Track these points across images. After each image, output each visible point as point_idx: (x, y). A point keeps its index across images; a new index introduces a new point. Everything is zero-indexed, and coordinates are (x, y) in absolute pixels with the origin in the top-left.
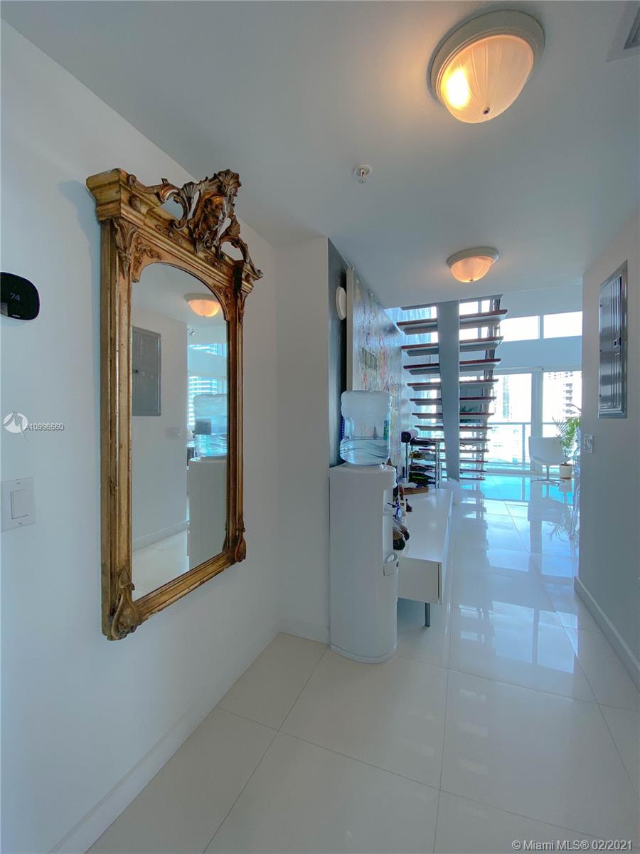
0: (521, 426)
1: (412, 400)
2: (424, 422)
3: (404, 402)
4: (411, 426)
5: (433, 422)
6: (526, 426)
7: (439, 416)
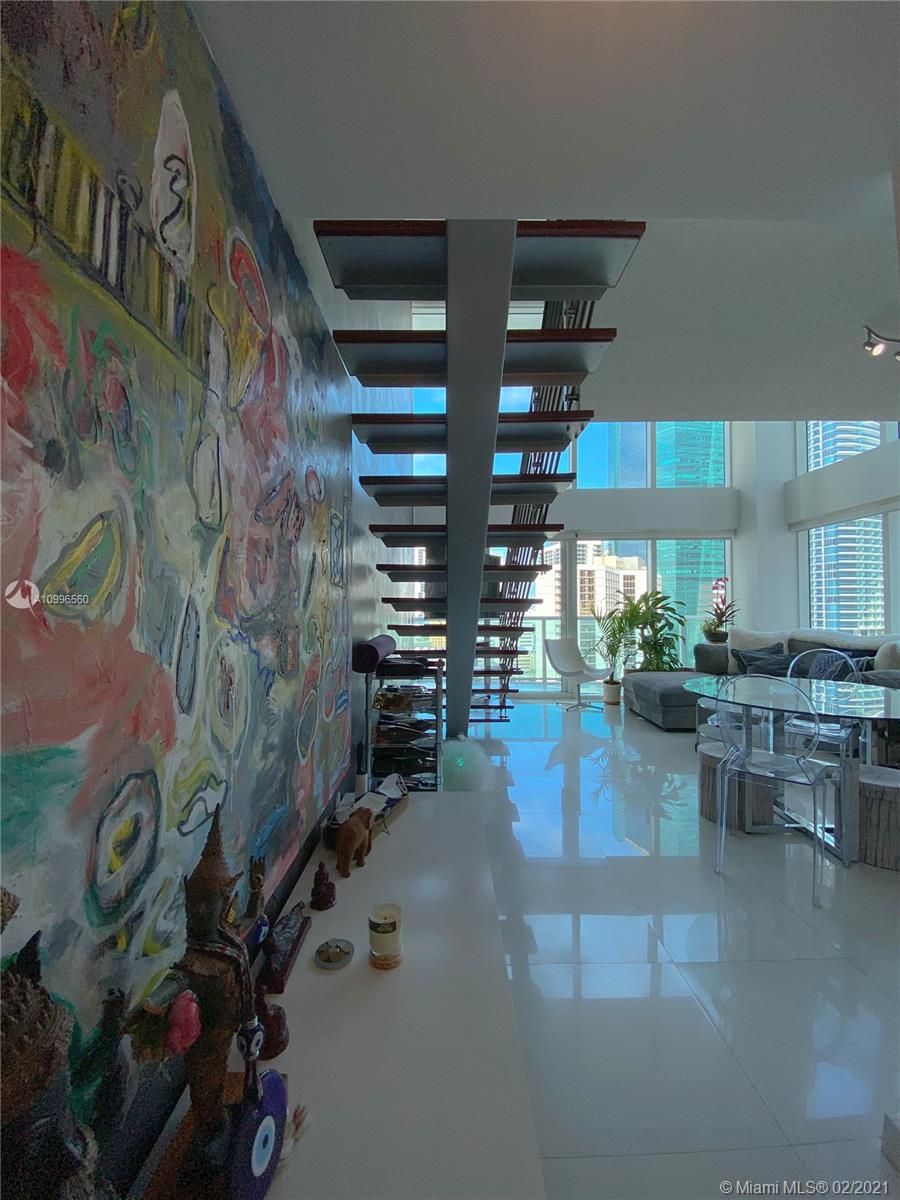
0: (541, 622)
1: (381, 567)
2: (405, 618)
3: (361, 572)
4: (381, 627)
5: (417, 618)
6: (547, 622)
7: (429, 605)
